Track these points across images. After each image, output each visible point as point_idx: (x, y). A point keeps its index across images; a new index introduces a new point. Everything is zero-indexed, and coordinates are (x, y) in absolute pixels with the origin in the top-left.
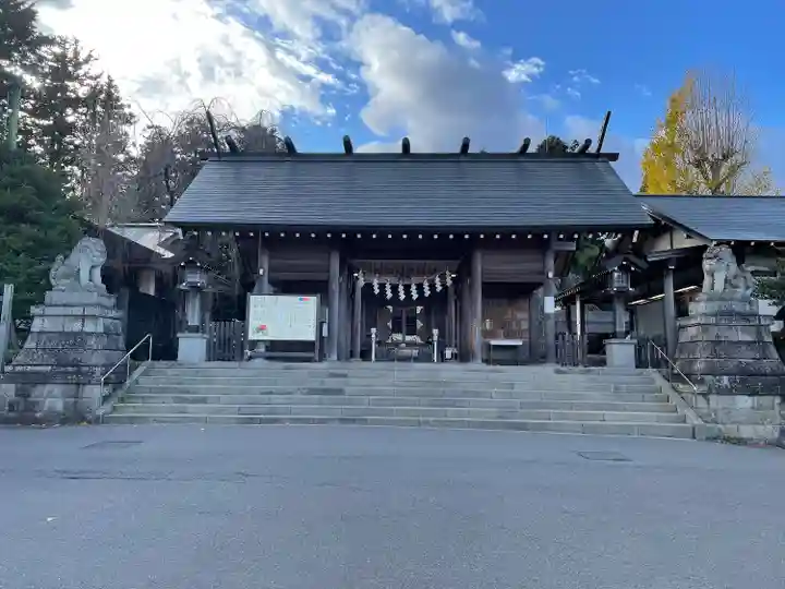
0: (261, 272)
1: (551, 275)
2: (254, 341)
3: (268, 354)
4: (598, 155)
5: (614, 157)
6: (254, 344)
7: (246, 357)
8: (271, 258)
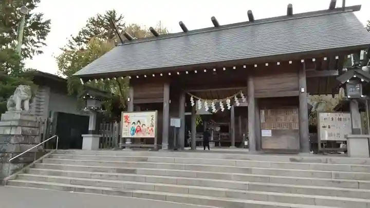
0: (129, 100)
1: (303, 90)
2: (124, 138)
3: (133, 145)
4: (343, 9)
5: (357, 8)
6: (125, 140)
7: (120, 147)
8: (135, 91)
